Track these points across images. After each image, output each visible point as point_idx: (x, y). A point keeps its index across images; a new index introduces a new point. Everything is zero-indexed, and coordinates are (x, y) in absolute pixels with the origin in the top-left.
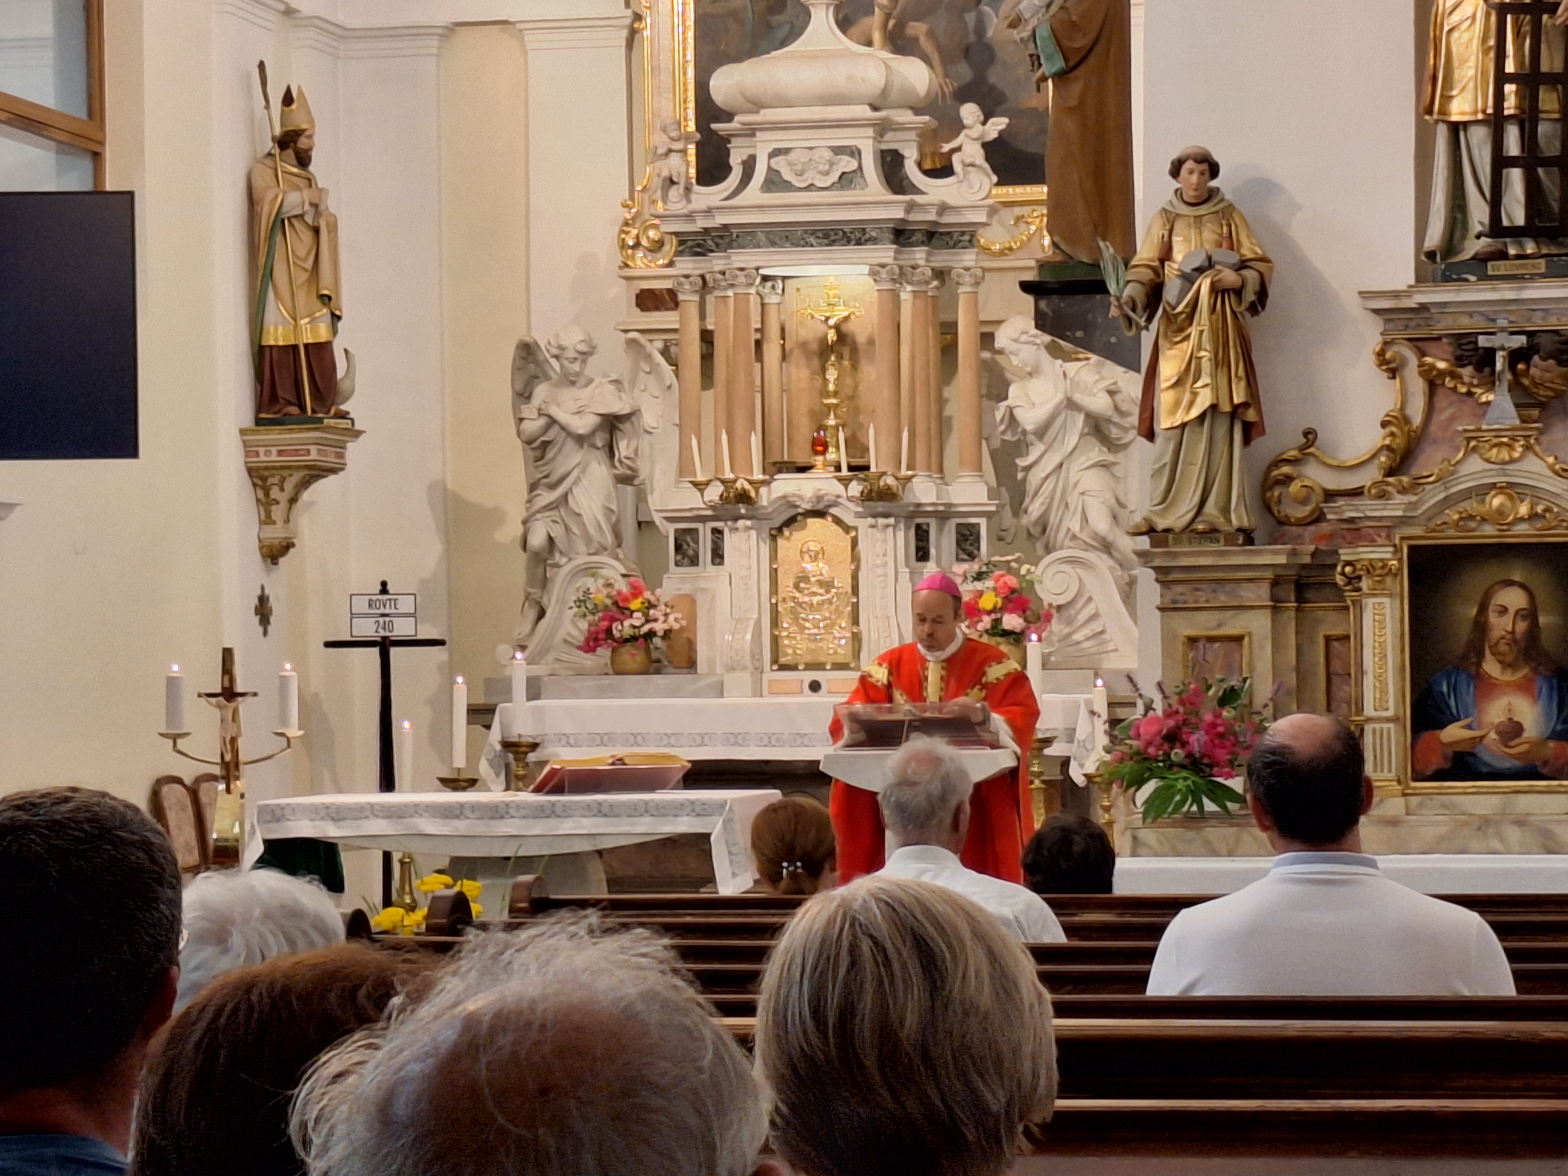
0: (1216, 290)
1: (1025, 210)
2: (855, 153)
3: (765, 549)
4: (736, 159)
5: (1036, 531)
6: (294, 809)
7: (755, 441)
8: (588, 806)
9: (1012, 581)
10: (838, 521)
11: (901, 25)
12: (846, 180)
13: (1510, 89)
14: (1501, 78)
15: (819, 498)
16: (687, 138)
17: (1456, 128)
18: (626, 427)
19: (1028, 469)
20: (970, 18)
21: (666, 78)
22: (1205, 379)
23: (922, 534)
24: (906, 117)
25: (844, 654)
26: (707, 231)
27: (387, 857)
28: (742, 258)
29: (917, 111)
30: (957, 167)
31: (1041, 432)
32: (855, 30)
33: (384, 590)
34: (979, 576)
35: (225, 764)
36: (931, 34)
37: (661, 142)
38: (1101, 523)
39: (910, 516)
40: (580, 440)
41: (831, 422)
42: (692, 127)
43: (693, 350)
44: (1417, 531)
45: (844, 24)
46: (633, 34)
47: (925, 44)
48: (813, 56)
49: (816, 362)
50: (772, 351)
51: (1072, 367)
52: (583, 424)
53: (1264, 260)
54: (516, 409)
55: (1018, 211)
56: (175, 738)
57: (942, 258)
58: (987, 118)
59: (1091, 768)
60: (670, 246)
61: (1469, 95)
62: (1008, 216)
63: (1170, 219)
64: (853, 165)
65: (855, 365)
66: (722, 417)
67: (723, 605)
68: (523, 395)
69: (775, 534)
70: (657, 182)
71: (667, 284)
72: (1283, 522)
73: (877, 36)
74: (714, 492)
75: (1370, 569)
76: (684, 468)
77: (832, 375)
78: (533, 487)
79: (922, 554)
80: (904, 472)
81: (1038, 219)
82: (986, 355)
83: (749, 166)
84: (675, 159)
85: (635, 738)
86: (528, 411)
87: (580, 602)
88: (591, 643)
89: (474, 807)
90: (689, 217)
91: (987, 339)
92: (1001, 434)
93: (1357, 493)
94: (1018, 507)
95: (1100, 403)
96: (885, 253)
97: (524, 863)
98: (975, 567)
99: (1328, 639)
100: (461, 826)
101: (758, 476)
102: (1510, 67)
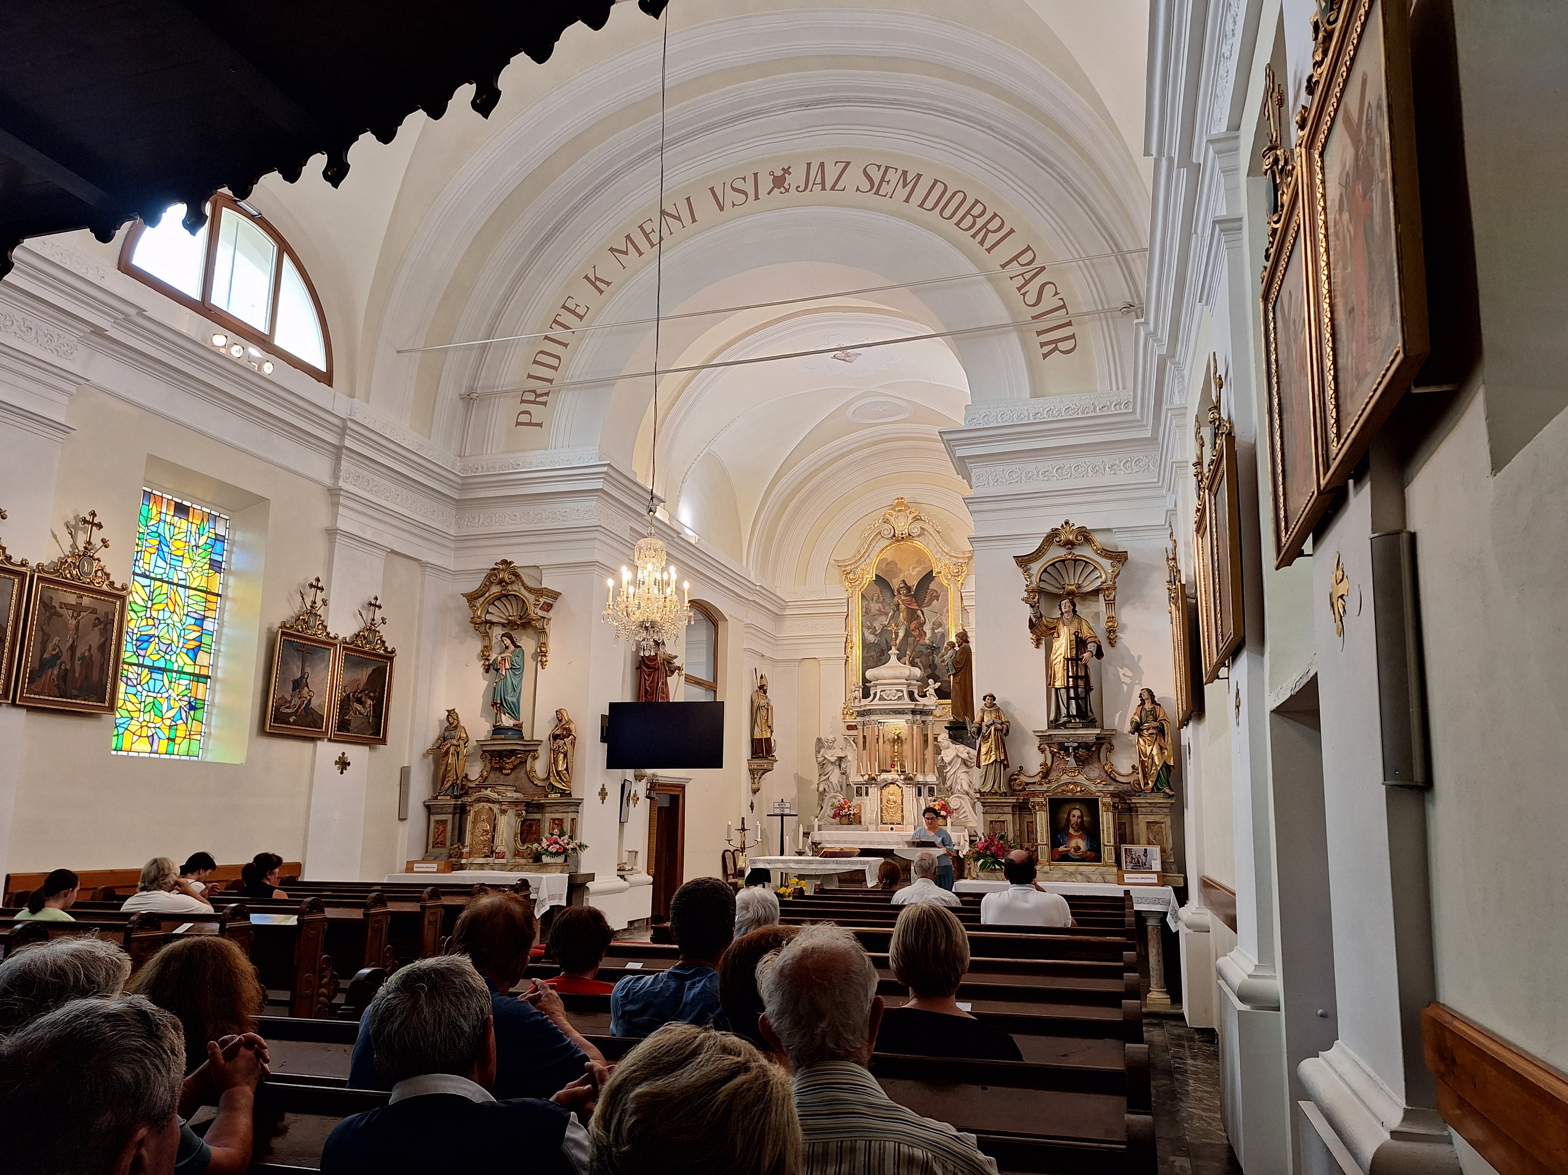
0: (995, 729)
1: (945, 706)
2: (902, 691)
3: (879, 792)
4: (872, 692)
5: (949, 789)
6: (759, 860)
7: (877, 764)
8: (834, 861)
9: (943, 802)
10: (898, 785)
11: (913, 659)
12: (900, 698)
13: (1071, 680)
14: (1068, 677)
15: (893, 779)
16: (860, 687)
17: (1057, 689)
18: (844, 760)
19: (947, 772)
20: (931, 658)
21: (855, 672)
22: (993, 753)
23: (919, 790)
24: (915, 682)
25: (899, 821)
26: (865, 710)
27: (782, 873)
28: (873, 717)
29: (917, 681)
30: (928, 695)
31: (950, 764)
32: (901, 661)
33: (782, 801)
34: (935, 801)
35: (741, 848)
36: (921, 662)
37: (853, 688)
38: (966, 788)
39: (917, 784)
40: (832, 763)
41: (896, 759)
42: (861, 684)
43: (861, 740)
44: (1051, 794)
45: (899, 659)
46: (846, 661)
47: (920, 664)
48: (891, 667)
49: (892, 744)
50: (881, 741)
51: (957, 746)
52: (833, 759)
53: (1008, 722)
54: (816, 755)
55: (943, 706)
56: (729, 841)
57: (924, 718)
58: (935, 682)
59: (965, 854)
60: (855, 714)
61: (1060, 681)
62: (941, 707)
63: (983, 711)
64: (901, 694)
65: (902, 745)
66: (868, 758)
67: (868, 807)
68: (818, 752)
69: (882, 788)
70: (852, 698)
71: (855, 724)
72: (1016, 790)
73: (907, 662)
74: (866, 777)
75: (1038, 804)
76: (858, 771)
77: (896, 747)
78: (820, 775)
79: (920, 795)
80: (915, 773)
81: (949, 709)
82: (936, 743)
83: (875, 694)
84: (856, 692)
85: (845, 842)
86: (819, 756)
87: (832, 805)
88: (834, 817)
89: (805, 861)
90: (860, 707)
91: (936, 739)
92: (939, 764)
93: (1034, 783)
94: (944, 783)
95: (965, 756)
96: (910, 717)
97: (816, 877)
98: (933, 798)
99: (1027, 822)
100: (801, 866)
101: (877, 773)
102: (1070, 674)
